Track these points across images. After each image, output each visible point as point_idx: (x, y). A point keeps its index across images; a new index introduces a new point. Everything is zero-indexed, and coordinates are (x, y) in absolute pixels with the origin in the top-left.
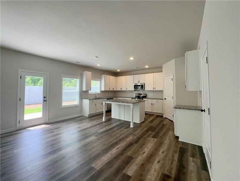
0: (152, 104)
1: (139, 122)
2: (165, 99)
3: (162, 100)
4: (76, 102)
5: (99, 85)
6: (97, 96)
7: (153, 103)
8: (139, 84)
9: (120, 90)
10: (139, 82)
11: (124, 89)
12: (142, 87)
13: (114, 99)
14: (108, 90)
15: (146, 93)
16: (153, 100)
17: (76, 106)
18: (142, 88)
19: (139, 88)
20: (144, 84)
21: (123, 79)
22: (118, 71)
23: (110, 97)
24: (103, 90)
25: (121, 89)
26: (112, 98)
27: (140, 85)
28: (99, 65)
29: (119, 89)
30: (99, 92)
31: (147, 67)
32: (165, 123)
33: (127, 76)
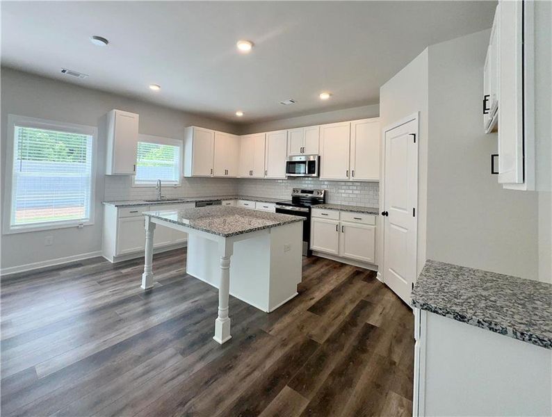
0: (340, 229)
1: (266, 309)
2: (385, 214)
3: (373, 217)
4: (80, 213)
5: (176, 160)
6: (167, 195)
7: (343, 223)
8: (303, 159)
9: (247, 175)
10: (303, 150)
11: (258, 174)
12: (312, 166)
13: (224, 203)
14: (208, 174)
15: (324, 187)
16: (343, 213)
17: (79, 227)
18: (311, 170)
19: (303, 171)
20: (319, 157)
21: (256, 140)
22: (239, 114)
23: (208, 199)
24: (188, 174)
25: (251, 173)
26: (218, 202)
27: (304, 162)
28: (154, 88)
29: (245, 174)
30: (178, 180)
31: (324, 96)
32: (375, 320)
33: (267, 133)
